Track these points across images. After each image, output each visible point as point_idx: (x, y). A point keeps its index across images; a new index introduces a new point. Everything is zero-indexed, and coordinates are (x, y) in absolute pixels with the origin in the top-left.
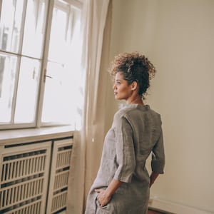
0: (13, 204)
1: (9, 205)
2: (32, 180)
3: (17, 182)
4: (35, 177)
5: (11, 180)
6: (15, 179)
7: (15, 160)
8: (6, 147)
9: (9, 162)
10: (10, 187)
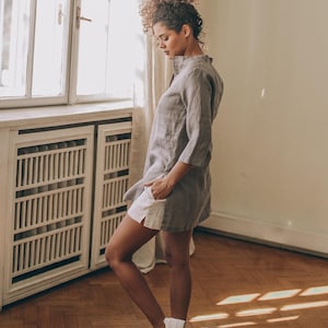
0: (35, 226)
1: (29, 227)
2: (65, 189)
3: (40, 189)
4: (69, 183)
5: (31, 186)
6: (36, 185)
7: (36, 155)
8: (21, 132)
9: (26, 156)
10: (30, 198)
